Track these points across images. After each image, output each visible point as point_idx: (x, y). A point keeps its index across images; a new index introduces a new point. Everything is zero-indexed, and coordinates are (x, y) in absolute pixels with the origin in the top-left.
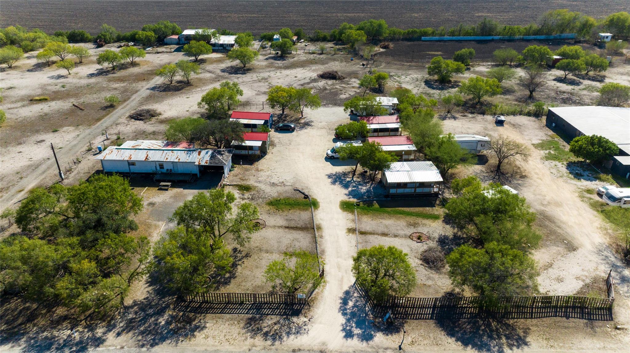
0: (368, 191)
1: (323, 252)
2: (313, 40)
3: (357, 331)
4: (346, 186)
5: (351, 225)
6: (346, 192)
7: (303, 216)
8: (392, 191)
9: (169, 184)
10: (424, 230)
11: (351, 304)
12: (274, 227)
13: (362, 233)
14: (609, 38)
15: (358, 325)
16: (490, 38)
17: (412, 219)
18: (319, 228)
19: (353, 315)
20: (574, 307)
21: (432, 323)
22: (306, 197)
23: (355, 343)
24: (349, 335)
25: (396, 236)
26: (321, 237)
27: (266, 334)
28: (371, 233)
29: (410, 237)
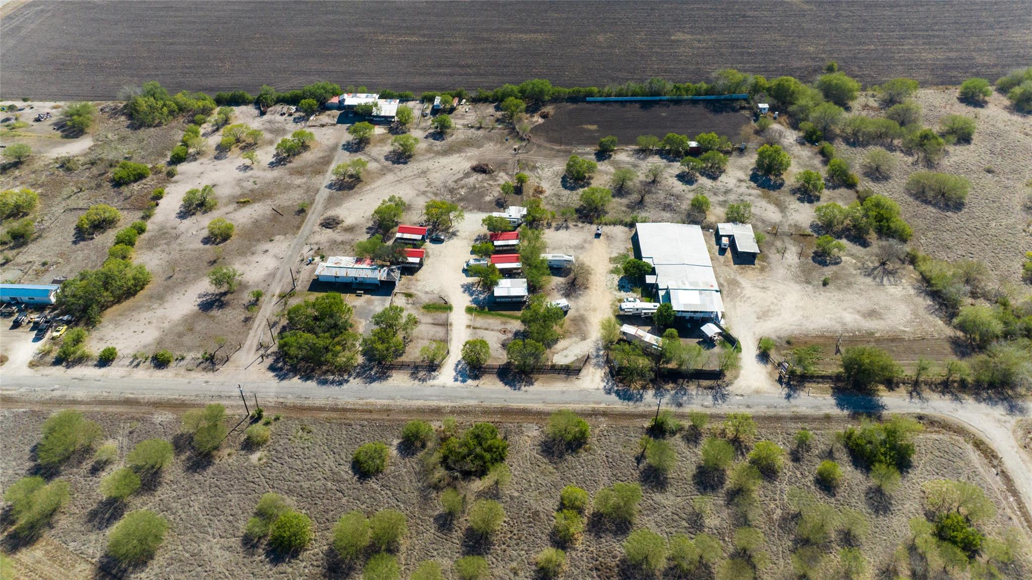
0: (484, 299)
1: (451, 339)
2: (475, 101)
3: (460, 379)
4: (471, 295)
5: (469, 323)
6: (470, 299)
7: (441, 316)
8: (498, 300)
9: (362, 292)
10: (509, 327)
11: (460, 367)
12: (426, 323)
13: (474, 328)
14: (767, 110)
15: (461, 376)
16: (658, 98)
17: (504, 319)
18: (451, 325)
19: (460, 372)
20: (564, 369)
21: (495, 376)
22: (446, 303)
23: (458, 383)
24: (456, 380)
25: (492, 330)
26: (451, 330)
27: (420, 379)
28: (479, 328)
29: (500, 331)
